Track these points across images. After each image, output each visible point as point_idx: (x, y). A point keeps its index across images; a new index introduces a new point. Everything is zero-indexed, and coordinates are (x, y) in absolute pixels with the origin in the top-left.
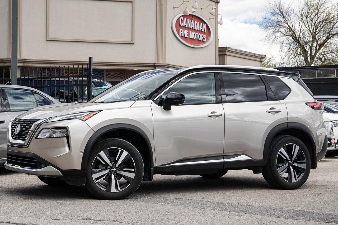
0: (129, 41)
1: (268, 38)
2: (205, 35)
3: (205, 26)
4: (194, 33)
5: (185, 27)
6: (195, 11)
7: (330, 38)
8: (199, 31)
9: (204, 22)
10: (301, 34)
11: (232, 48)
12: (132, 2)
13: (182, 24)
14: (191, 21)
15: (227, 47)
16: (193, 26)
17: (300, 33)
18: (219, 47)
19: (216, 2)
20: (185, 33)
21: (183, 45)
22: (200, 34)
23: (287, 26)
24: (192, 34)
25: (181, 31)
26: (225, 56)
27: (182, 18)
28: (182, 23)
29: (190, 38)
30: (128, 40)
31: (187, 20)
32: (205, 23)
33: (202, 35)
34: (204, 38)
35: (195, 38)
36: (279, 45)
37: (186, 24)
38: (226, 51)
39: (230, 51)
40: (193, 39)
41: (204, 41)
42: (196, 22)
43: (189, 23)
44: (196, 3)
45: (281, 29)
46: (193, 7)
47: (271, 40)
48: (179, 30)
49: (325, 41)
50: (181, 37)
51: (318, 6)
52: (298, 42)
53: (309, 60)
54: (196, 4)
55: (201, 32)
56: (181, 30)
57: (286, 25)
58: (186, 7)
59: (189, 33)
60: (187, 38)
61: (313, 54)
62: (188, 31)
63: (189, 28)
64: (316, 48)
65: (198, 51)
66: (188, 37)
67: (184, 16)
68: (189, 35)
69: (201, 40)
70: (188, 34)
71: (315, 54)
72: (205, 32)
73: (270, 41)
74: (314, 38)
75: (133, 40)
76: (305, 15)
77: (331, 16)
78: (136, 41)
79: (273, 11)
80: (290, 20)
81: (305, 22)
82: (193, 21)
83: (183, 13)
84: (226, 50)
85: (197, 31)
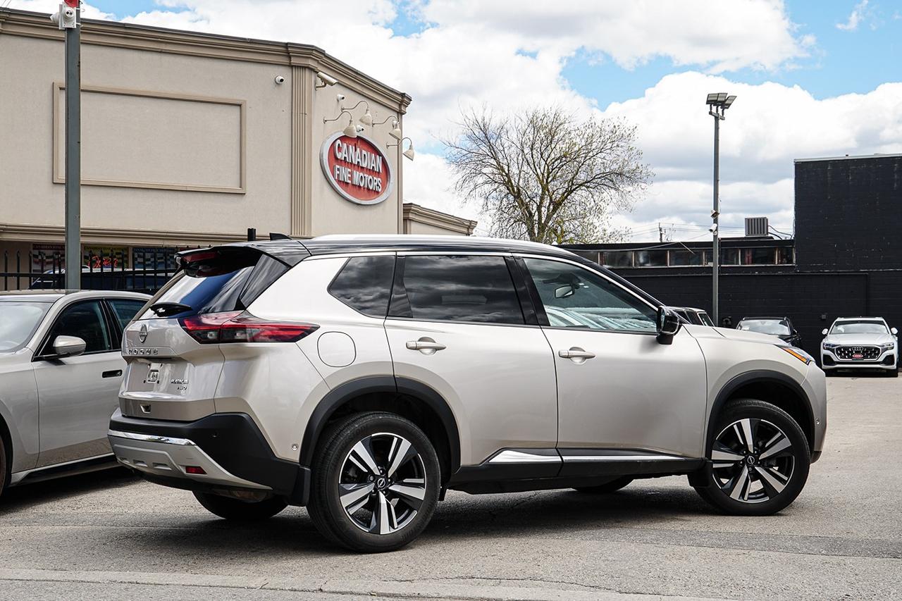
0: (236, 188)
1: (460, 187)
2: (379, 179)
3: (379, 160)
4: (361, 174)
5: (344, 162)
6: (363, 130)
7: (574, 190)
8: (370, 170)
9: (377, 152)
10: (521, 180)
11: (422, 206)
12: (240, 105)
13: (339, 156)
14: (356, 150)
15: (411, 204)
16: (359, 160)
17: (519, 180)
18: (404, 202)
19: (398, 112)
20: (345, 173)
21: (341, 200)
22: (371, 177)
23: (495, 163)
24: (357, 175)
25: (338, 169)
26: (408, 222)
27: (339, 142)
28: (340, 153)
29: (353, 185)
30: (233, 185)
31: (348, 147)
32: (380, 155)
33: (375, 178)
34: (378, 185)
35: (362, 185)
36: (482, 201)
37: (346, 156)
38: (408, 213)
39: (417, 213)
40: (359, 187)
41: (378, 192)
42: (364, 152)
43: (351, 153)
44: (368, 112)
45: (485, 170)
46: (361, 120)
47: (466, 191)
48: (334, 166)
49: (564, 197)
50: (339, 181)
51: (551, 129)
52: (517, 196)
53: (536, 231)
54: (369, 114)
55: (372, 172)
56: (339, 167)
57: (492, 161)
58: (351, 121)
59: (351, 173)
60: (348, 183)
61: (543, 222)
62: (349, 170)
63: (351, 163)
64: (548, 209)
65: (367, 213)
66: (350, 182)
67: (343, 139)
68: (351, 178)
69: (372, 190)
70: (350, 176)
71: (547, 222)
72: (379, 173)
73: (463, 193)
74: (545, 188)
75: (243, 186)
76: (529, 143)
77: (576, 149)
78: (248, 189)
79: (470, 132)
80: (502, 152)
81: (529, 156)
82: (358, 150)
83: (344, 132)
84: (410, 209)
85: (365, 170)
